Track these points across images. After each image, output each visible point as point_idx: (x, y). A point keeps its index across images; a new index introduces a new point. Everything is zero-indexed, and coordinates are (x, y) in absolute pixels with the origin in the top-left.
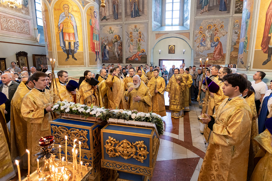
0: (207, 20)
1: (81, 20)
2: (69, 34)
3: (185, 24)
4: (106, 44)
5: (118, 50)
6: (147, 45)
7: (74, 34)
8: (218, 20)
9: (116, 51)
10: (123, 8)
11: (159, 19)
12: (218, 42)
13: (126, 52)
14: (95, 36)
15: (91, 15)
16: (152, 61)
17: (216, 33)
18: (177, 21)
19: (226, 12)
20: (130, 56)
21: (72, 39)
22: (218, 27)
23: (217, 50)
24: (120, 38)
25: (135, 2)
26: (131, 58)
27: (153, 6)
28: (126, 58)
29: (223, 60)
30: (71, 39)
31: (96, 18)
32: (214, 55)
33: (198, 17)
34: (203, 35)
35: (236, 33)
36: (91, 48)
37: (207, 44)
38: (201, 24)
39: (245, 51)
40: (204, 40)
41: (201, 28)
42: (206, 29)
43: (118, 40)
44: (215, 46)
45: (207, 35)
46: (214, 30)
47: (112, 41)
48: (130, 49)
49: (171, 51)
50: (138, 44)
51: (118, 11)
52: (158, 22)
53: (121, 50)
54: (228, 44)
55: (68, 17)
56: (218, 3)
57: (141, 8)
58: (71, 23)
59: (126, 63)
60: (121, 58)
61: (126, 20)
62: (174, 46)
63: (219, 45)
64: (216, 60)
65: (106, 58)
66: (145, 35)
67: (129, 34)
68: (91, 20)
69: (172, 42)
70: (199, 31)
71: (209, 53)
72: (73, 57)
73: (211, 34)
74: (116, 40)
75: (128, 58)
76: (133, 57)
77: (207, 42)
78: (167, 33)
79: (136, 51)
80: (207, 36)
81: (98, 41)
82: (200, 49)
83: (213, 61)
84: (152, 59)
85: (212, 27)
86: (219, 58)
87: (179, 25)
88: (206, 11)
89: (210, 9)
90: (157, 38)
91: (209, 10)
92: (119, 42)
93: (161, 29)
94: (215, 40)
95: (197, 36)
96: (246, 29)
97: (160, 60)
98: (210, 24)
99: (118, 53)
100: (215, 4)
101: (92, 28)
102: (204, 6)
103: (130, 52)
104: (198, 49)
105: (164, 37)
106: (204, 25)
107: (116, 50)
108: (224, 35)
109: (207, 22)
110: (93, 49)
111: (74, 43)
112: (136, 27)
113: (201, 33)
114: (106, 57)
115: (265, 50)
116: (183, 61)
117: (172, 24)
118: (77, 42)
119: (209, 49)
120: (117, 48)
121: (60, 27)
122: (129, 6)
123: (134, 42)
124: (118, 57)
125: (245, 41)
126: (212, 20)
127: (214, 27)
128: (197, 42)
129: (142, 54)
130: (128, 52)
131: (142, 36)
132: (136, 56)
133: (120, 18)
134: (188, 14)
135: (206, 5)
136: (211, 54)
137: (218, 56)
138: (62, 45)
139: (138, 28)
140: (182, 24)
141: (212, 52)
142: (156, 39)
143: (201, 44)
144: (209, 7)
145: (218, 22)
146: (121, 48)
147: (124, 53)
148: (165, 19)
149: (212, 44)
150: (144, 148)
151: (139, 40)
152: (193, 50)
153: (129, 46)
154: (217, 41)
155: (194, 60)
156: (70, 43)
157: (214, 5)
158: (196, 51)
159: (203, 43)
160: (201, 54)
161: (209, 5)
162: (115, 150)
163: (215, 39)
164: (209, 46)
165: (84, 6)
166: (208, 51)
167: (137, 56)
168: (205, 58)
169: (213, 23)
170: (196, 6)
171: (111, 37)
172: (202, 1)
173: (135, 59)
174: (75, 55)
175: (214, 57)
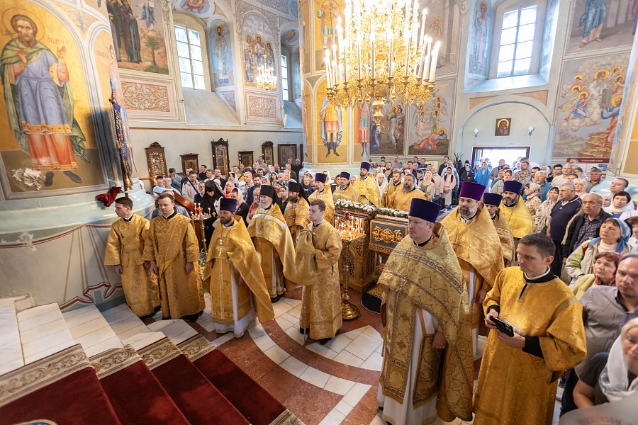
0: (594, 60)
2: (332, 123)
5: (396, 132)
6: (452, 121)
7: (337, 122)
8: (627, 56)
9: (392, 133)
11: (481, 67)
13: (411, 135)
16: (458, 151)
17: (619, 87)
18: (524, 65)
20: (416, 142)
21: (335, 129)
24: (401, 111)
26: (419, 145)
28: (410, 145)
30: (333, 130)
32: (607, 137)
33: (572, 56)
34: (582, 93)
36: (357, 138)
37: (592, 114)
38: (580, 70)
40: (584, 104)
41: (578, 78)
42: (590, 79)
43: (397, 114)
45: (594, 92)
46: (614, 80)
48: (418, 130)
49: (502, 129)
50: (434, 120)
52: (478, 72)
53: (402, 131)
56: (630, 17)
57: (444, 53)
58: (335, 108)
59: (409, 154)
60: (400, 146)
62: (510, 120)
65: (375, 146)
66: (449, 101)
69: (503, 113)
70: (573, 86)
71: (595, 131)
72: (335, 151)
73: (604, 91)
74: (394, 114)
75: (413, 146)
76: (423, 143)
77: (590, 109)
78: (494, 95)
79: (429, 132)
80: (593, 95)
81: (366, 127)
82: (570, 124)
83: (603, 150)
84: (460, 149)
85: (608, 73)
87: (530, 73)
88: (595, 40)
89: (606, 35)
90: (472, 105)
91: (602, 37)
92: (399, 117)
93: (484, 88)
94: (613, 102)
95: (567, 95)
97: (475, 148)
98: (602, 67)
99: (395, 138)
100: (621, 21)
101: (360, 110)
102: (590, 29)
103: (417, 134)
104: (565, 124)
105: (487, 102)
106: (587, 70)
107: (393, 131)
109: (596, 63)
110: (359, 139)
111: (337, 134)
113: (577, 89)
114: (376, 144)
116: (528, 149)
117: (512, 71)
118: (341, 132)
119: (595, 124)
120: (395, 129)
121: (322, 115)
123: (425, 117)
124: (395, 144)
126: (610, 58)
127: (615, 74)
128: (564, 109)
129: (440, 137)
130: (414, 134)
131: (443, 104)
132: (428, 142)
134: (550, 52)
135: (595, 27)
136: (598, 134)
138: (324, 137)
140: (536, 71)
141: (603, 129)
142: (471, 108)
143: (575, 112)
144: (605, 29)
145: (626, 61)
146: (402, 128)
147: (407, 137)
148: (497, 62)
149: (605, 112)
151: (437, 112)
152: (552, 127)
153: (417, 123)
154: (618, 106)
155: (554, 148)
156: (332, 135)
157: (619, 22)
158: (560, 128)
159: (580, 111)
160: (573, 134)
161: (605, 26)
162: (380, 237)
164: (596, 116)
166: (592, 127)
167: (431, 142)
168: (584, 142)
169: (612, 64)
170: (569, 33)
171: (385, 109)
172: (586, 19)
173: (427, 148)
174: (337, 149)
175: (607, 142)
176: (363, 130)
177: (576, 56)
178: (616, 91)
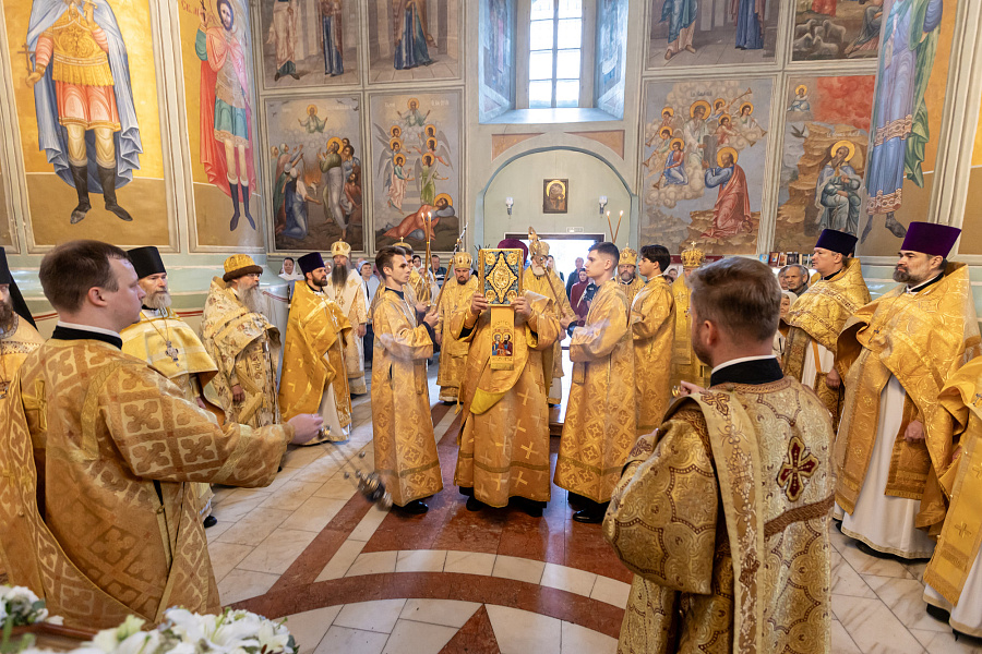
0: (688, 84)
1: (152, 29)
2: (86, 92)
3: (604, 98)
4: (294, 172)
5: (344, 198)
6: (461, 180)
7: (112, 92)
8: (732, 83)
9: (335, 201)
10: (364, 29)
11: (503, 81)
12: (732, 168)
13: (377, 206)
14: (225, 113)
15: (201, 10)
17: (724, 134)
18: (570, 91)
19: (763, 52)
20: (391, 221)
21: (101, 114)
22: (732, 112)
23: (726, 198)
25: (409, 9)
26: (398, 228)
27: (483, 25)
28: (378, 229)
29: (750, 239)
30: (95, 118)
31: (229, 29)
32: (716, 220)
33: (655, 72)
34: (675, 140)
35: (798, 134)
36: (206, 164)
38: (668, 99)
39: (912, 178)
40: (678, 160)
41: (667, 113)
42: (684, 116)
43: (344, 158)
44: (722, 183)
45: (691, 140)
46: (717, 120)
47: (320, 164)
48: (392, 195)
49: (554, 204)
50: (425, 176)
51: (340, 43)
52: (499, 90)
53: (357, 197)
54: (768, 177)
56: (730, 17)
57: (434, 34)
58: (93, 36)
60: (355, 229)
61: (376, 80)
63: (734, 181)
64: (723, 238)
65: (296, 230)
66: (452, 138)
67: (389, 134)
68: (201, 35)
69: (557, 167)
70: (661, 127)
71: (699, 209)
72: (111, 203)
73: (706, 138)
74: (335, 158)
75: (383, 231)
76: (405, 225)
77: (689, 170)
78: (536, 132)
79: (417, 201)
80: (690, 145)
81: (241, 137)
82: (663, 195)
83: (712, 241)
84: (479, 235)
85: (708, 109)
86: (733, 228)
87: (581, 105)
88: (686, 49)
89: (701, 42)
91: (696, 45)
92: (347, 164)
93: (515, 119)
94: (719, 160)
95: (654, 142)
96: (918, 79)
98: (700, 98)
99: (343, 212)
100: (719, 22)
101: (210, 76)
102: (679, 28)
103: (391, 205)
104: (655, 194)
105: (525, 146)
106: (679, 100)
107: (335, 196)
108: (752, 143)
109: (691, 89)
110: (218, 170)
111: (116, 136)
112: (413, 106)
113: (667, 132)
114: (297, 225)
117: (554, 101)
118: (132, 130)
119: (697, 196)
120: (341, 192)
121: (35, 54)
122: (384, 23)
123: (406, 167)
124: (343, 226)
125: (911, 134)
126: (709, 84)
127: (718, 112)
128: (651, 166)
129: (440, 213)
130: (385, 205)
131: (442, 143)
132: (415, 222)
133: (349, 71)
134: (619, 62)
135: (685, 26)
136: (703, 213)
137: (730, 223)
138: (52, 142)
139: (422, 110)
140: (591, 101)
142: (495, 155)
143: (668, 173)
144: (698, 33)
145: (730, 92)
146: (357, 192)
147: (368, 210)
148: (527, 81)
149: (710, 175)
151: (429, 159)
152: (635, 200)
153: (389, 180)
154: (726, 166)
155: (642, 236)
156: (90, 137)
157: (716, 24)
158: (649, 202)
159: (674, 172)
160: (667, 212)
161: (698, 26)
163: (720, 157)
164: (698, 183)
166: (695, 201)
167: (421, 223)
168: (684, 227)
169: (714, 94)
170: (648, 29)
171: (313, 145)
172: (671, 9)
173: (414, 235)
174: (121, 195)
175: (716, 227)
176: (229, 144)
177: (662, 73)
178: (722, 141)
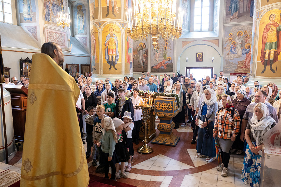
0: (236, 27)
2: (112, 50)
3: (214, 29)
5: (143, 58)
6: (174, 53)
7: (116, 49)
8: (249, 26)
9: (141, 59)
11: (186, 25)
12: (250, 49)
13: (152, 60)
16: (178, 70)
17: (247, 40)
18: (206, 26)
20: (155, 64)
21: (114, 53)
22: (249, 34)
23: (248, 57)
24: (146, 46)
26: (157, 66)
28: (152, 66)
32: (245, 63)
33: (227, 24)
34: (233, 42)
37: (238, 52)
38: (231, 31)
39: (252, 62)
40: (234, 47)
41: (231, 35)
42: (235, 35)
43: (143, 48)
44: (247, 53)
45: (238, 42)
46: (245, 37)
47: (137, 49)
48: (156, 57)
49: (199, 58)
50: (164, 52)
52: (185, 28)
53: (146, 58)
55: (113, 37)
56: (248, 9)
58: (114, 41)
59: (152, 71)
60: (146, 66)
62: (202, 53)
63: (250, 53)
64: (247, 68)
66: (172, 42)
68: (127, 37)
69: (200, 49)
70: (229, 38)
71: (240, 60)
72: (114, 67)
73: (242, 41)
74: (141, 48)
75: (153, 67)
76: (159, 65)
77: (237, 50)
78: (194, 40)
79: (162, 59)
80: (237, 43)
82: (230, 57)
83: (244, 69)
84: (179, 68)
85: (242, 33)
87: (209, 31)
88: (236, 18)
89: (240, 16)
90: (184, 45)
91: (239, 17)
93: (189, 36)
95: (227, 43)
97: (187, 68)
98: (240, 30)
99: (143, 62)
100: (245, 10)
101: (128, 43)
102: (234, 12)
103: (155, 60)
104: (227, 56)
105: (191, 44)
106: (234, 31)
109: (237, 28)
110: (128, 60)
111: (116, 56)
113: (231, 39)
115: (263, 62)
116: (212, 69)
117: (201, 29)
118: (118, 55)
119: (240, 57)
120: (142, 57)
121: (106, 45)
123: (159, 50)
124: (143, 65)
125: (252, 55)
126: (242, 27)
127: (245, 34)
128: (226, 49)
129: (168, 62)
130: (154, 60)
131: (169, 44)
132: (162, 64)
134: (218, 21)
135: (235, 12)
136: (242, 61)
137: (249, 64)
138: (107, 58)
140: (212, 30)
141: (243, 59)
142: (183, 46)
143: (231, 51)
144: (239, 13)
145: (249, 29)
146: (146, 56)
147: (149, 61)
148: (193, 24)
149: (243, 51)
150: (171, 105)
151: (165, 48)
152: (222, 58)
153: (155, 53)
154: (248, 49)
155: (224, 68)
156: (112, 57)
158: (226, 58)
159: (233, 50)
160: (231, 61)
161: (239, 11)
162: (160, 107)
163: (246, 46)
164: (240, 53)
165: (123, 27)
166: (239, 58)
167: (163, 65)
168: (236, 65)
169: (244, 29)
170: (225, 13)
171: (136, 44)
172: (231, 8)
173: (161, 68)
174: (116, 65)
175: (245, 65)
176: (130, 55)
177: (229, 24)
178: (247, 42)
